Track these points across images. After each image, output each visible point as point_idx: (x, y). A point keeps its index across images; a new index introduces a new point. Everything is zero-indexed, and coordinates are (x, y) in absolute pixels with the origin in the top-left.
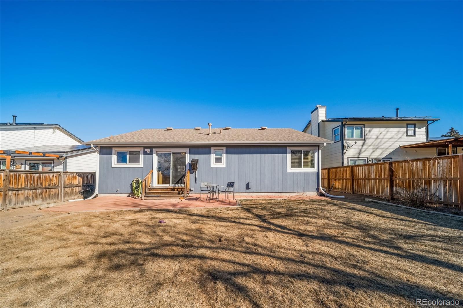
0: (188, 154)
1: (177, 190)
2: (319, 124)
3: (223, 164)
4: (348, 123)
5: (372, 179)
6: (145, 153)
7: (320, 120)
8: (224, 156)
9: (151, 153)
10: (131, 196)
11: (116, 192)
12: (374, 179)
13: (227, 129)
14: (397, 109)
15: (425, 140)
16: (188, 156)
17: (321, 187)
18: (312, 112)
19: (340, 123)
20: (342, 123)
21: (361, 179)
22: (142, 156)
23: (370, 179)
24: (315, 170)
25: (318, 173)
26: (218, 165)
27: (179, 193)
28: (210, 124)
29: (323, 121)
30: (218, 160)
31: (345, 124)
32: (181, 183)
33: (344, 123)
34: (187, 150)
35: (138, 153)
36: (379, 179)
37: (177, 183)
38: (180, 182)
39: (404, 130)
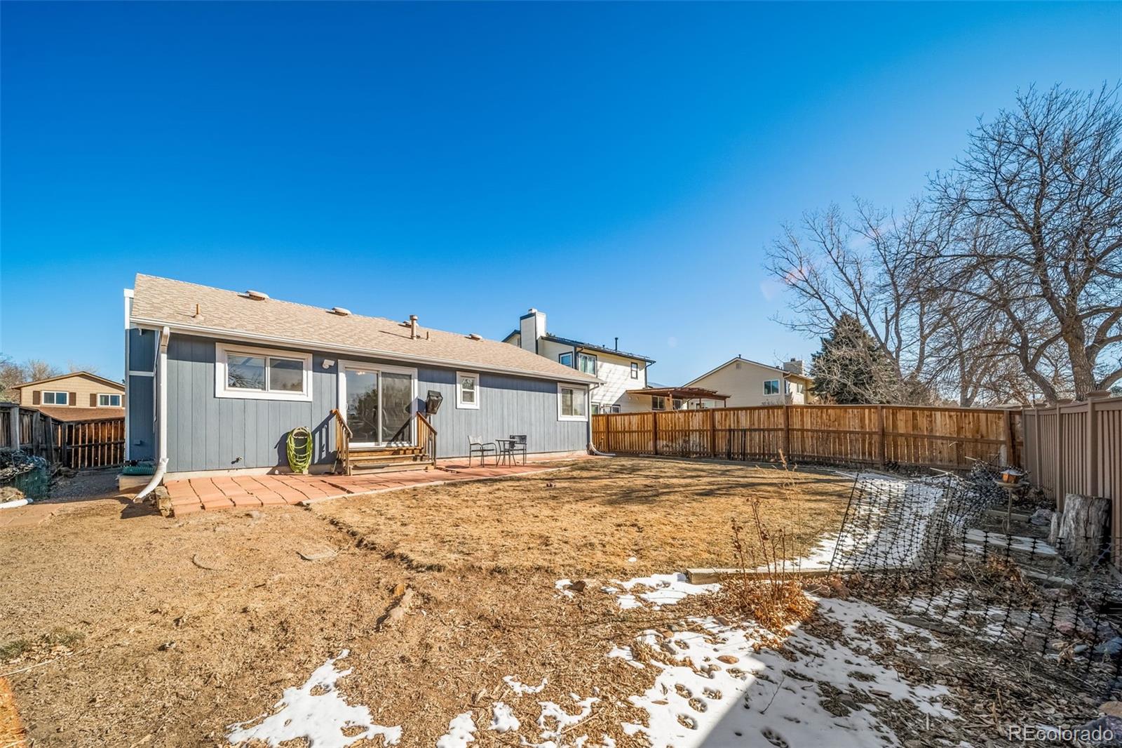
0: (416, 381)
1: (413, 453)
2: (537, 341)
3: (475, 405)
4: (584, 351)
5: (633, 432)
6: (318, 368)
7: (538, 337)
8: (477, 389)
9: (334, 370)
10: (277, 472)
11: (230, 466)
12: (635, 432)
13: (473, 338)
14: (616, 339)
15: (644, 386)
16: (415, 382)
17: (591, 443)
18: (522, 318)
19: (572, 349)
20: (575, 350)
21: (619, 432)
22: (308, 376)
23: (630, 432)
24: (584, 419)
25: (588, 423)
26: (468, 405)
27: (415, 459)
28: (416, 318)
29: (542, 338)
30: (469, 397)
31: (580, 352)
32: (403, 440)
33: (578, 349)
34: (414, 372)
35: (298, 366)
36: (641, 431)
37: (395, 439)
38: (400, 437)
39: (629, 369)
